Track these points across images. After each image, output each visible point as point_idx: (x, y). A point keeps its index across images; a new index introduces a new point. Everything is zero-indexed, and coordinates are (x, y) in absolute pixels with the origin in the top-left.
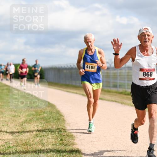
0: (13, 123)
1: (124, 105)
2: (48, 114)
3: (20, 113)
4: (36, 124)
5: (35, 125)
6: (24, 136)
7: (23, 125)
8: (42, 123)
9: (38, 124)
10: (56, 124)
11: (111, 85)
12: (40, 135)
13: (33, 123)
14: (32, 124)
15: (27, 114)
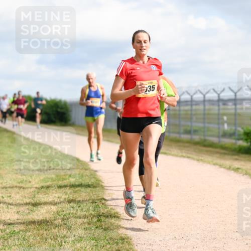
0: (18, 193)
1: (201, 163)
2: (77, 178)
3: (31, 177)
4: (56, 195)
5: (55, 197)
6: (37, 215)
7: (36, 196)
8: (66, 193)
9: (60, 195)
10: (89, 194)
11: (182, 131)
12: (64, 213)
13: (53, 193)
14: (51, 194)
15: (42, 178)
